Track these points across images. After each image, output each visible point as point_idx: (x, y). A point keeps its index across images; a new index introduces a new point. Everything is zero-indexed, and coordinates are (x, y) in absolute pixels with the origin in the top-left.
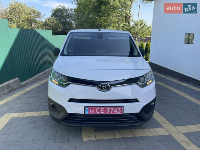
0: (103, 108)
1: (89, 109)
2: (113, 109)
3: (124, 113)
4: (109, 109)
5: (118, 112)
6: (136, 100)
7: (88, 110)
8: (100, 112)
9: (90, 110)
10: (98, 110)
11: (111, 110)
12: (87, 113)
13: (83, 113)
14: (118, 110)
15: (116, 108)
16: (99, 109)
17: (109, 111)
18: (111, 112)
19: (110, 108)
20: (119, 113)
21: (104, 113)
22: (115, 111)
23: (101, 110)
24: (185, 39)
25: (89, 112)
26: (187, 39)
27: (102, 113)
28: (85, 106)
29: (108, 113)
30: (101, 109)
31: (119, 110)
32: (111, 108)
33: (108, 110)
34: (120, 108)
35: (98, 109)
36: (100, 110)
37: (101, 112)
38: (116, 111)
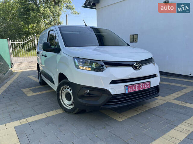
0: (138, 85)
1: (128, 87)
6: (155, 76)
9: (129, 89)
12: (127, 92)
13: (124, 93)
17: (141, 86)
18: (143, 88)
19: (142, 84)
24: (130, 39)
28: (125, 86)
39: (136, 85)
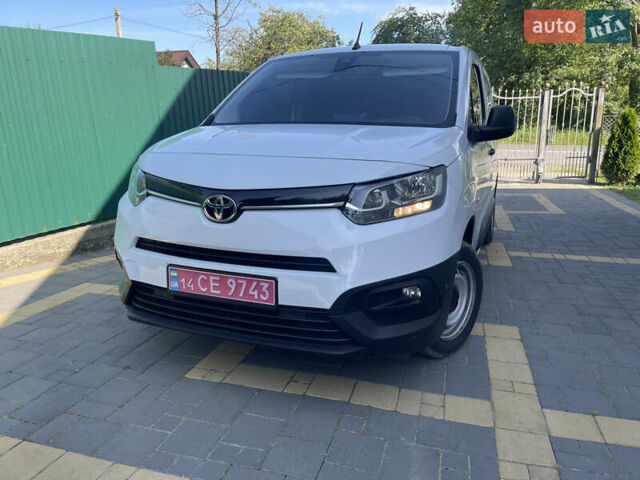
0: (218, 278)
2: (244, 283)
3: (280, 303)
4: (234, 282)
5: (262, 297)
8: (209, 290)
10: (205, 283)
11: (239, 286)
12: (174, 286)
13: (166, 286)
15: (255, 284)
16: (205, 277)
18: (241, 295)
19: (236, 280)
20: (264, 299)
21: (219, 292)
22: (251, 292)
23: (212, 284)
25: (180, 284)
27: (215, 293)
28: (170, 265)
29: (230, 295)
30: (212, 278)
31: (264, 289)
32: (239, 281)
34: (266, 285)
35: (203, 279)
36: (209, 282)
37: (212, 291)
38: (256, 293)
39: (208, 276)
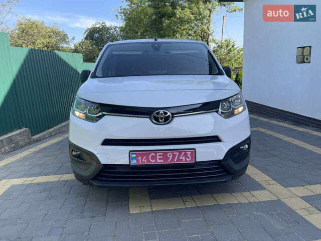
0: (162, 154)
1: (138, 155)
2: (177, 154)
3: (197, 161)
4: (172, 155)
5: (187, 159)
6: (216, 139)
7: (136, 158)
8: (156, 161)
9: (140, 158)
10: (153, 158)
11: (174, 156)
12: (134, 162)
13: (128, 163)
14: (186, 155)
15: (183, 153)
16: (154, 154)
17: (171, 157)
18: (175, 160)
19: (172, 153)
20: (189, 161)
21: (162, 161)
22: (181, 158)
23: (158, 157)
24: (297, 56)
25: (138, 161)
26: (299, 56)
27: (160, 161)
28: (131, 151)
29: (169, 162)
30: (158, 154)
31: (188, 155)
32: (174, 153)
33: (170, 155)
34: (190, 153)
35: (152, 155)
36: (156, 157)
37: (158, 161)
38: (184, 158)
39: (156, 154)
